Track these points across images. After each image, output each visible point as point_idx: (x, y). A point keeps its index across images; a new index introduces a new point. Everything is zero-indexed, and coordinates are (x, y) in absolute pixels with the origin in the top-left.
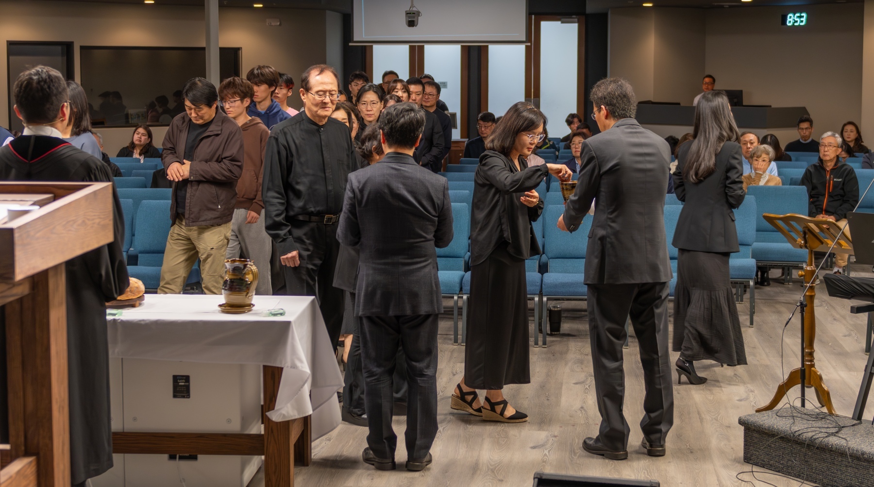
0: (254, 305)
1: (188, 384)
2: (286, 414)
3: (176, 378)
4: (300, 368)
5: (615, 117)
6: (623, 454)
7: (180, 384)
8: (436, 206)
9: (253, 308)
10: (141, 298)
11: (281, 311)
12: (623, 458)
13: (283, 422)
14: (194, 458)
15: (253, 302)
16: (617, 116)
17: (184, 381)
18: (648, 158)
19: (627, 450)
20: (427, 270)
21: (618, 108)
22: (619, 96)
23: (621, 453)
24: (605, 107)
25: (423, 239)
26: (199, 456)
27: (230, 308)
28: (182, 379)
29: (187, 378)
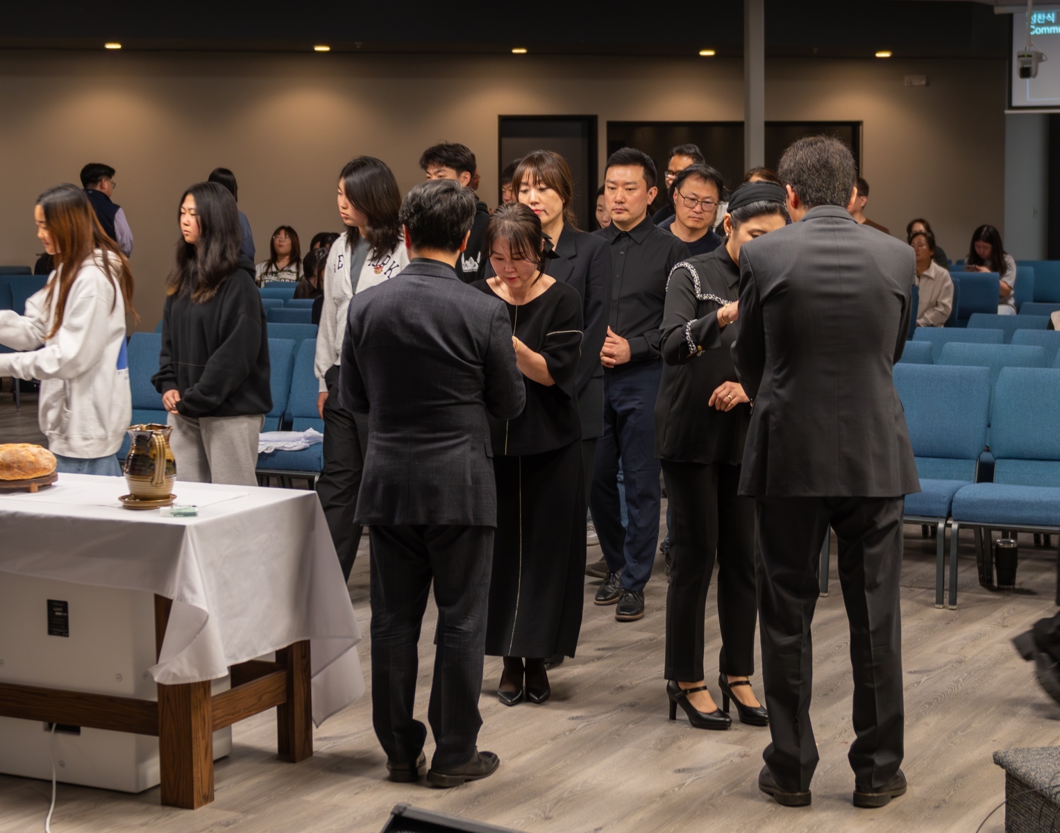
0: (175, 497)
1: (65, 614)
2: (178, 674)
3: (52, 605)
4: (190, 600)
5: (806, 203)
6: (799, 796)
7: (57, 614)
8: (476, 345)
9: (174, 501)
10: (53, 477)
11: (191, 510)
12: (799, 802)
13: (174, 686)
14: (76, 731)
15: (173, 492)
16: (808, 202)
17: (61, 609)
18: (846, 275)
19: (811, 788)
20: (457, 452)
21: (810, 187)
22: (813, 166)
23: (799, 794)
24: (792, 188)
25: (453, 401)
26: (83, 729)
27: (136, 501)
28: (59, 607)
29: (64, 606)
